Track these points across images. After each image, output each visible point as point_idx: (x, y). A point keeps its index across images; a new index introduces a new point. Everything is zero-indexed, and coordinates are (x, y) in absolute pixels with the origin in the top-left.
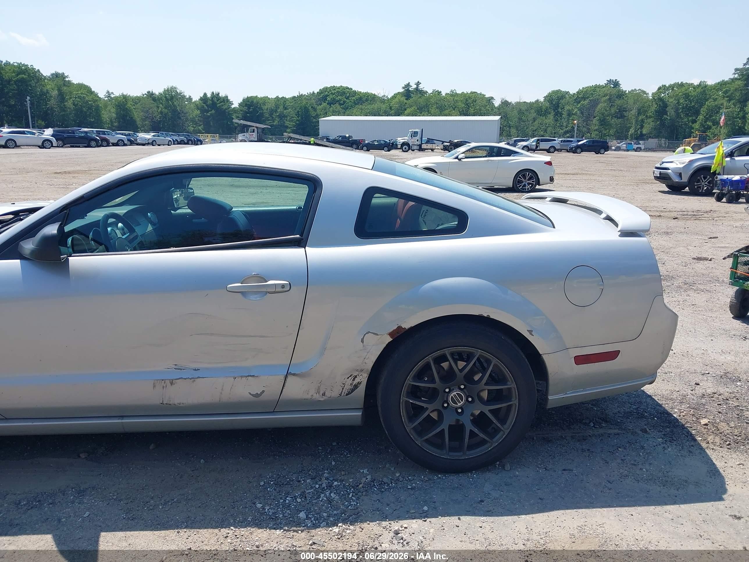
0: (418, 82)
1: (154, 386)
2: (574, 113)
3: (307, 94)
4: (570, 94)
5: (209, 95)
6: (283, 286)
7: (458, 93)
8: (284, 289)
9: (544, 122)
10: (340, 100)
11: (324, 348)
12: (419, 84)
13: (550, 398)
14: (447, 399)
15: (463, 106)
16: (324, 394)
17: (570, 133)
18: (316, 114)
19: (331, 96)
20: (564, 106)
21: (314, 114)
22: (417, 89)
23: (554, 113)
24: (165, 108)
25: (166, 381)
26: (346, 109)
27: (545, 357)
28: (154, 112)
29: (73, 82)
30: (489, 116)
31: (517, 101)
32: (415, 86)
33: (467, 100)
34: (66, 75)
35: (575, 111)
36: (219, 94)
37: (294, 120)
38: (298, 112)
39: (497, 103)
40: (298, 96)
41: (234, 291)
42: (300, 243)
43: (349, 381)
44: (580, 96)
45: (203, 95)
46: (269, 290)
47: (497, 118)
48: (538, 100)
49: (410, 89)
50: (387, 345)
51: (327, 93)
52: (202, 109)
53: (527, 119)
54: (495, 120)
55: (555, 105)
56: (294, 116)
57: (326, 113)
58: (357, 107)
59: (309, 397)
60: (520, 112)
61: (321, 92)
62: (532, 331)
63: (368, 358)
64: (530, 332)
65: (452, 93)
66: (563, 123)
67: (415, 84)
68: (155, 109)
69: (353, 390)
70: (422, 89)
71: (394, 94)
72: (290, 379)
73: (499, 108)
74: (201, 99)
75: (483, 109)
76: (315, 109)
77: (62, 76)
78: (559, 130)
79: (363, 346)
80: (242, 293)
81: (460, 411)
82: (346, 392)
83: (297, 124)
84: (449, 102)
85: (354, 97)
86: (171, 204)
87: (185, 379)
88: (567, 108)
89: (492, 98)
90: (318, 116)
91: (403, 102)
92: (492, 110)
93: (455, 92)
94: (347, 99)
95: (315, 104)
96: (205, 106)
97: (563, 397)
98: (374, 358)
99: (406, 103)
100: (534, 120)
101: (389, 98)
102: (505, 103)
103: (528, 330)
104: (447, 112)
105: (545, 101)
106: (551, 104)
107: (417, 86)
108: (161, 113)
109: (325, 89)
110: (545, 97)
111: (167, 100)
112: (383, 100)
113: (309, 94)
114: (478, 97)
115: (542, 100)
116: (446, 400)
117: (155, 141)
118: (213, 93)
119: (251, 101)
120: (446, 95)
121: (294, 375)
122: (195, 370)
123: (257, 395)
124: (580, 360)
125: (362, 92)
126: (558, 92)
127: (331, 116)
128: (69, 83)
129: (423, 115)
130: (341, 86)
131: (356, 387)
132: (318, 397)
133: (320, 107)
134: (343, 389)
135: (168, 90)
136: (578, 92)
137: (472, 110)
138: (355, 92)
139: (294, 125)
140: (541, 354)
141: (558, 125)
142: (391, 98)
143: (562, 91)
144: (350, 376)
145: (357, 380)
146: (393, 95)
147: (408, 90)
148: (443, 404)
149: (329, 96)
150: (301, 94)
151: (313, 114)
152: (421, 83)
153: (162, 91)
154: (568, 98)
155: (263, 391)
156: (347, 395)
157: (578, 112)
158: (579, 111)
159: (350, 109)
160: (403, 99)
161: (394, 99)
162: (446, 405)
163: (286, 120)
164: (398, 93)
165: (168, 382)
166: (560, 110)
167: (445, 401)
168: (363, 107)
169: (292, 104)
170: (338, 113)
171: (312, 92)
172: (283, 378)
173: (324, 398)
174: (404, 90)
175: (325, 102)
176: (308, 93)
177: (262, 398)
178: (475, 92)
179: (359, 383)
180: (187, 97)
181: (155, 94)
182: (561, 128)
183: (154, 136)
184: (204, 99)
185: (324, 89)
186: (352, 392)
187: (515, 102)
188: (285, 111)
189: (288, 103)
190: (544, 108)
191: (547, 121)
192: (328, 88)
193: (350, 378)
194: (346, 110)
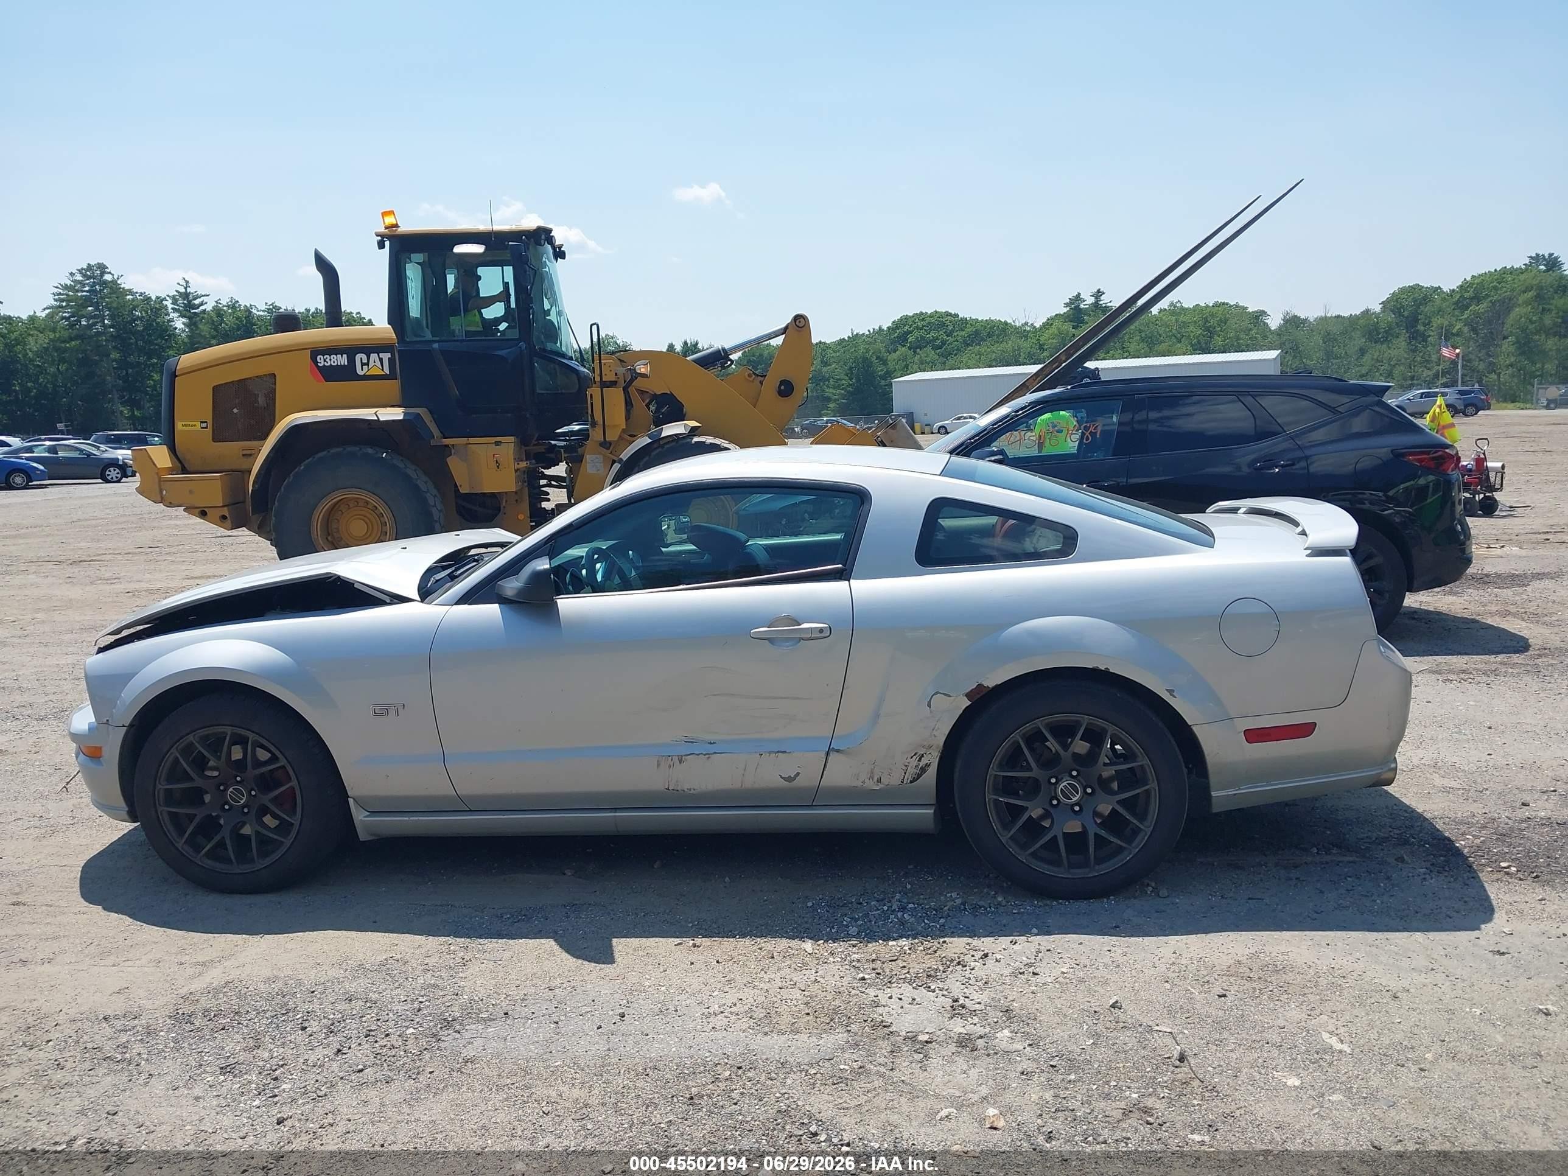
0: (1099, 291)
1: (658, 765)
2: (1454, 331)
3: (868, 333)
4: (1444, 293)
5: (678, 348)
6: (821, 630)
7: (1185, 306)
8: (822, 635)
9: (1386, 355)
10: (935, 339)
11: (877, 716)
12: (1101, 295)
13: (1214, 794)
14: (1055, 793)
15: (1199, 332)
16: (879, 781)
17: (1448, 376)
18: (885, 370)
19: (916, 334)
20: (1429, 317)
21: (882, 370)
22: (1096, 305)
23: (1408, 335)
25: (674, 757)
26: (947, 355)
27: (1194, 728)
30: (1258, 350)
31: (1320, 315)
32: (1093, 300)
33: (1206, 320)
35: (1457, 327)
36: (697, 344)
37: (843, 385)
38: (851, 368)
39: (1274, 322)
40: (849, 337)
41: (759, 638)
42: (842, 575)
43: (914, 762)
44: (1466, 295)
46: (803, 636)
47: (1273, 354)
48: (1367, 311)
49: (1082, 306)
50: (963, 711)
51: (907, 327)
53: (1346, 353)
54: (1269, 360)
55: (1407, 317)
56: (843, 376)
57: (907, 366)
58: (970, 350)
59: (859, 784)
60: (1329, 339)
61: (896, 325)
62: (1173, 691)
63: (938, 728)
64: (1171, 692)
65: (1172, 308)
66: (1430, 356)
67: (1092, 296)
69: (919, 776)
70: (1108, 305)
71: (1048, 319)
72: (833, 756)
73: (1279, 332)
75: (1242, 336)
76: (885, 362)
78: (1423, 371)
79: (931, 712)
80: (769, 639)
81: (1077, 808)
82: (911, 779)
83: (849, 392)
84: (1168, 326)
85: (963, 331)
86: (660, 539)
87: (698, 755)
88: (1437, 321)
89: (1263, 313)
90: (890, 375)
91: (1067, 335)
92: (1265, 337)
93: (1178, 305)
94: (947, 336)
95: (883, 350)
97: (1235, 794)
98: (946, 730)
99: (1074, 335)
100: (1362, 352)
101: (1038, 326)
102: (1293, 322)
103: (1167, 690)
104: (1163, 347)
105: (1384, 312)
106: (1400, 316)
107: (1096, 298)
109: (904, 320)
110: (1383, 303)
112: (1023, 333)
113: (872, 332)
114: (1232, 313)
115: (1377, 308)
116: (1053, 795)
118: (686, 343)
119: (758, 354)
120: (1159, 313)
121: (838, 751)
122: (711, 743)
123: (789, 779)
124: (1254, 736)
125: (980, 319)
126: (1415, 289)
127: (916, 372)
129: (1113, 358)
130: (936, 312)
131: (923, 770)
132: (871, 785)
133: (894, 356)
134: (905, 773)
136: (1461, 286)
137: (1218, 341)
138: (965, 321)
139: (843, 394)
140: (1190, 724)
141: (1419, 359)
142: (1041, 328)
143: (1423, 287)
144: (915, 755)
145: (924, 761)
146: (1045, 320)
147: (1077, 309)
148: (1051, 800)
149: (911, 332)
150: (855, 333)
151: (880, 370)
152: (1104, 293)
154: (1438, 302)
155: (798, 774)
156: (911, 782)
157: (1466, 330)
158: (1467, 328)
159: (956, 355)
160: (1067, 327)
161: (1048, 329)
162: (1055, 802)
163: (828, 386)
164: (1056, 315)
165: (676, 759)
166: (1421, 328)
167: (1053, 797)
168: (982, 350)
169: (838, 354)
170: (931, 364)
171: (877, 328)
172: (823, 755)
173: (880, 786)
174: (1068, 308)
175: (904, 346)
176: (869, 331)
177: (795, 783)
178: (1224, 304)
179: (928, 765)
182: (1425, 367)
185: (901, 319)
186: (918, 779)
187: (1316, 317)
188: (825, 369)
189: (830, 354)
190: (1383, 325)
191: (1393, 353)
192: (910, 317)
193: (915, 757)
194: (947, 357)
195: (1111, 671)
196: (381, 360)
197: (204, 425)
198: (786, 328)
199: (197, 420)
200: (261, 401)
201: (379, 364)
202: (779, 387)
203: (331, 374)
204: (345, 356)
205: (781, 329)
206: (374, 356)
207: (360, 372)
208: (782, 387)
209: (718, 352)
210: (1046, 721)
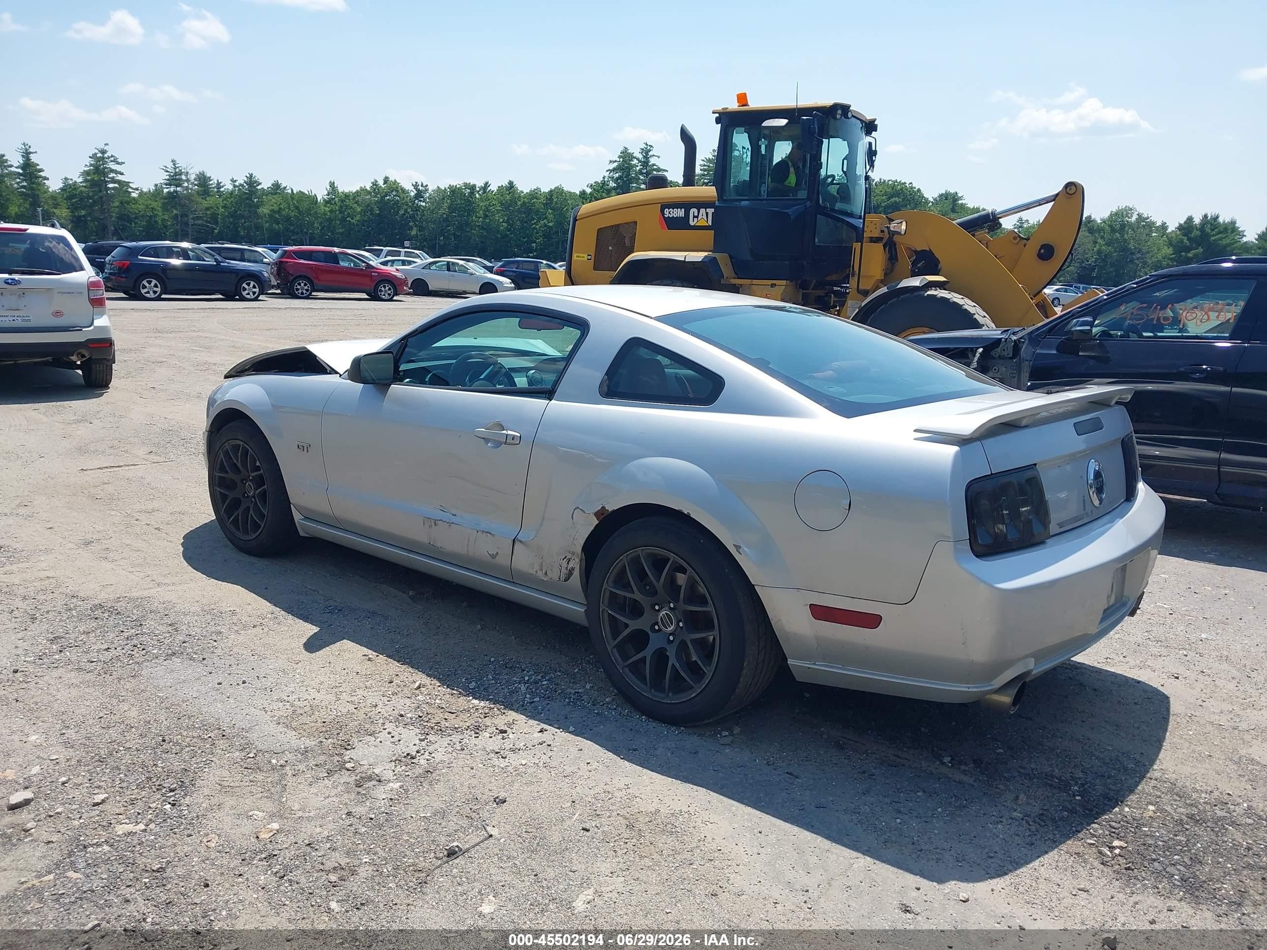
1: (424, 524)
6: (515, 438)
8: (516, 442)
11: (543, 518)
13: (789, 662)
16: (546, 574)
24: (1108, 244)
27: (757, 588)
28: (1087, 252)
29: (968, 206)
34: (960, 195)
41: (479, 436)
43: (565, 564)
45: (1185, 219)
46: (503, 441)
50: (594, 528)
52: (1180, 244)
59: (534, 572)
62: (740, 547)
63: (578, 539)
64: (737, 547)
68: (1090, 246)
69: (570, 577)
72: (517, 545)
74: (1181, 228)
77: (954, 197)
79: (574, 523)
80: (484, 439)
81: (671, 638)
82: (564, 577)
87: (445, 522)
96: (1185, 241)
103: (732, 544)
108: (1099, 252)
111: (1113, 230)
117: (1059, 299)
118: (1206, 216)
121: (520, 541)
122: (453, 515)
123: (493, 556)
128: (961, 208)
131: (572, 572)
132: (541, 575)
134: (560, 572)
135: (1117, 214)
140: (752, 582)
144: (565, 558)
145: (570, 564)
153: (1106, 215)
155: (497, 553)
156: (565, 580)
172: (511, 542)
173: (547, 578)
177: (497, 560)
179: (573, 569)
180: (1157, 225)
181: (1094, 221)
183: (1057, 290)
184: (1187, 227)
195: (692, 516)
196: (707, 214)
197: (589, 257)
198: (1057, 195)
199: (584, 253)
200: (627, 241)
201: (704, 217)
202: (1040, 250)
203: (673, 224)
204: (683, 210)
205: (1053, 196)
206: (702, 211)
207: (692, 223)
208: (1042, 251)
209: (987, 216)
210: (649, 551)
